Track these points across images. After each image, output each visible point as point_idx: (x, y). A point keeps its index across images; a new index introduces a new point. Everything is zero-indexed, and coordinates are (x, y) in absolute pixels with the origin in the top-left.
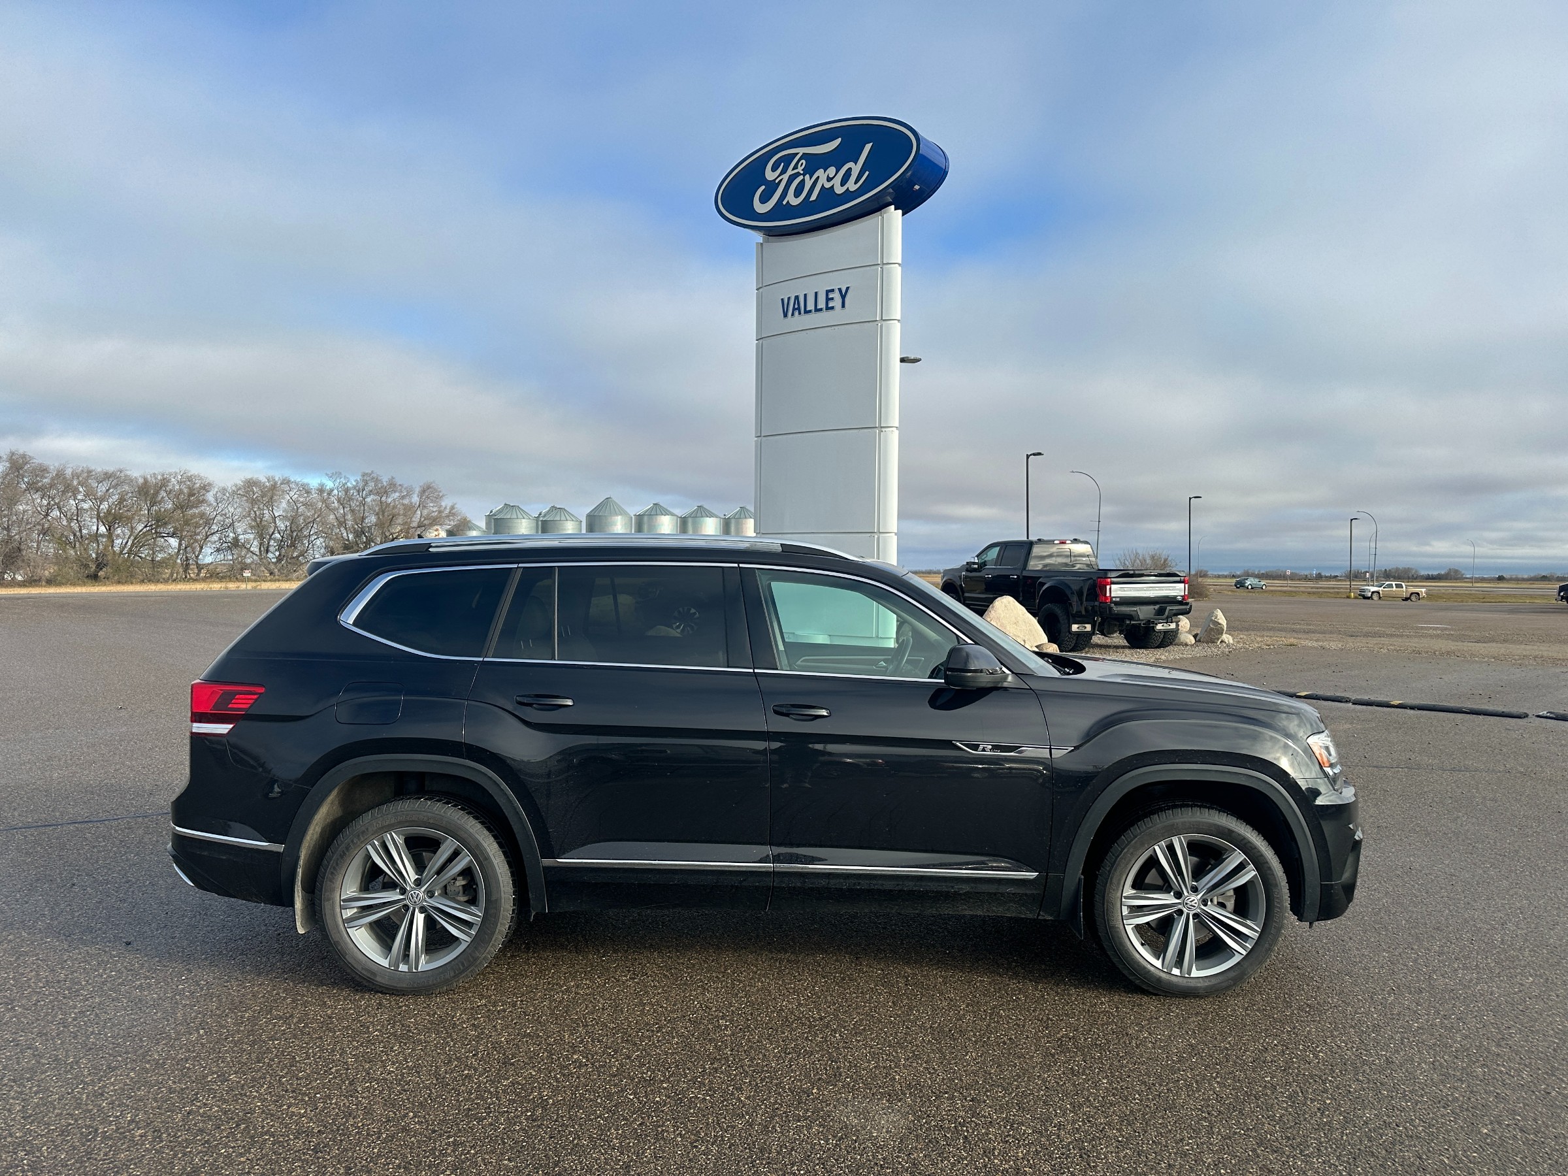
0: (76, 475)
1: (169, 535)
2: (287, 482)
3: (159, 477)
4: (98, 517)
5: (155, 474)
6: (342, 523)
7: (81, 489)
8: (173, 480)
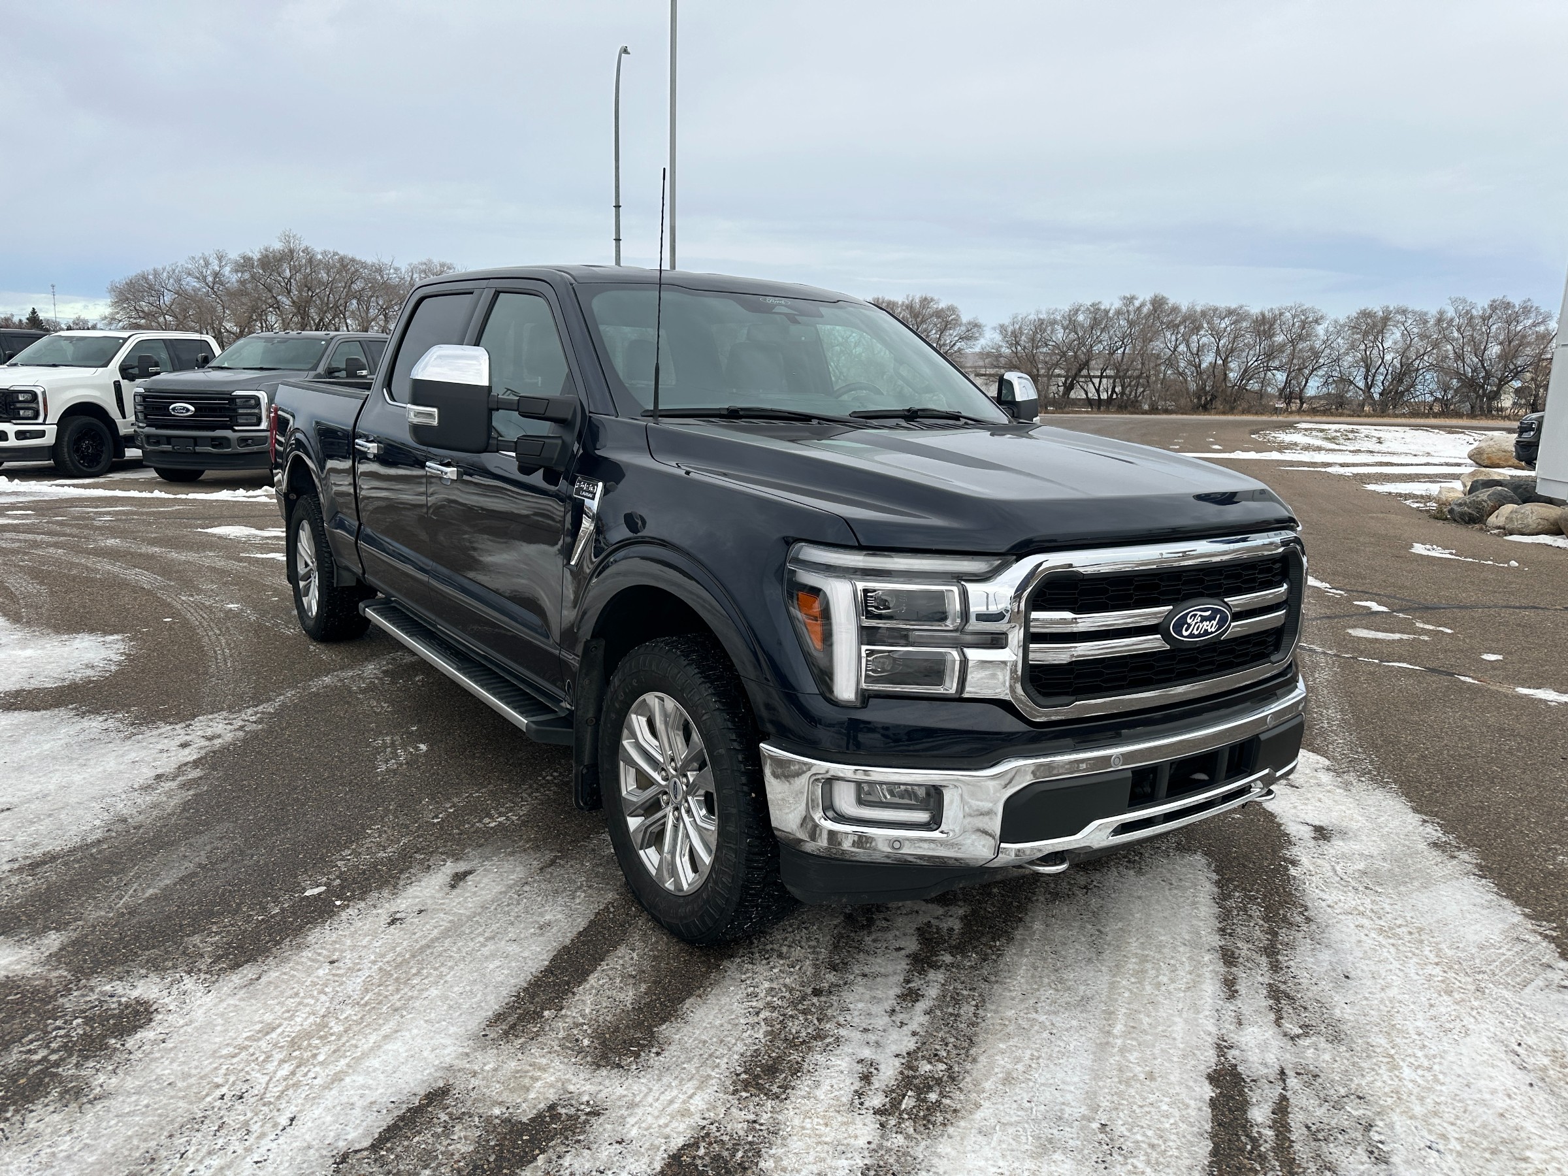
0: (1204, 314)
1: (1276, 369)
2: (1404, 312)
3: (1277, 312)
4: (1218, 352)
5: (1272, 309)
6: (1459, 357)
7: (1205, 325)
8: (1287, 314)
